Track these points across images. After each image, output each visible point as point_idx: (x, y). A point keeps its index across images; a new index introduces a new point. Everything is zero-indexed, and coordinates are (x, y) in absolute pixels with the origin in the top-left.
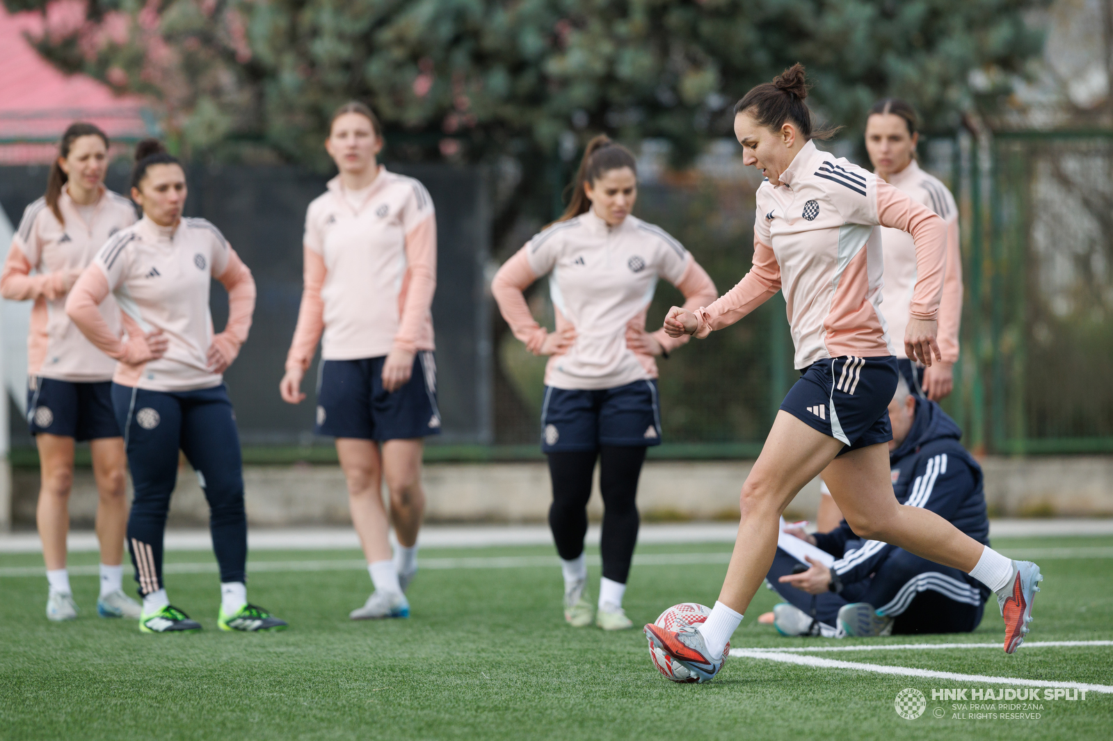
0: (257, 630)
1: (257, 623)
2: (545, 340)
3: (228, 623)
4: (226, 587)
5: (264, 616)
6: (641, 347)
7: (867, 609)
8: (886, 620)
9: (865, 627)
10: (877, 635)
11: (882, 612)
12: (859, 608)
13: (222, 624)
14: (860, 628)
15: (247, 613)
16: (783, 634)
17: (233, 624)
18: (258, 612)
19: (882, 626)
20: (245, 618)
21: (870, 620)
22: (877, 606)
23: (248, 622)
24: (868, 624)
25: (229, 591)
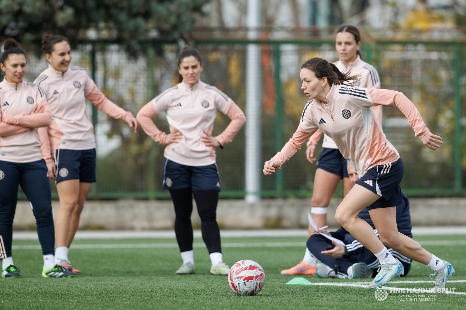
0: (61, 277)
1: (61, 274)
2: (166, 138)
3: (47, 274)
4: (45, 257)
5: (64, 270)
6: (209, 142)
7: (364, 265)
8: (371, 270)
9: (363, 273)
10: (367, 277)
11: (369, 267)
12: (361, 265)
13: (44, 275)
14: (361, 274)
15: (56, 269)
16: (320, 277)
17: (49, 274)
18: (61, 268)
19: (369, 273)
20: (55, 272)
21: (365, 270)
22: (368, 264)
23: (57, 273)
24: (364, 272)
25: (47, 259)
